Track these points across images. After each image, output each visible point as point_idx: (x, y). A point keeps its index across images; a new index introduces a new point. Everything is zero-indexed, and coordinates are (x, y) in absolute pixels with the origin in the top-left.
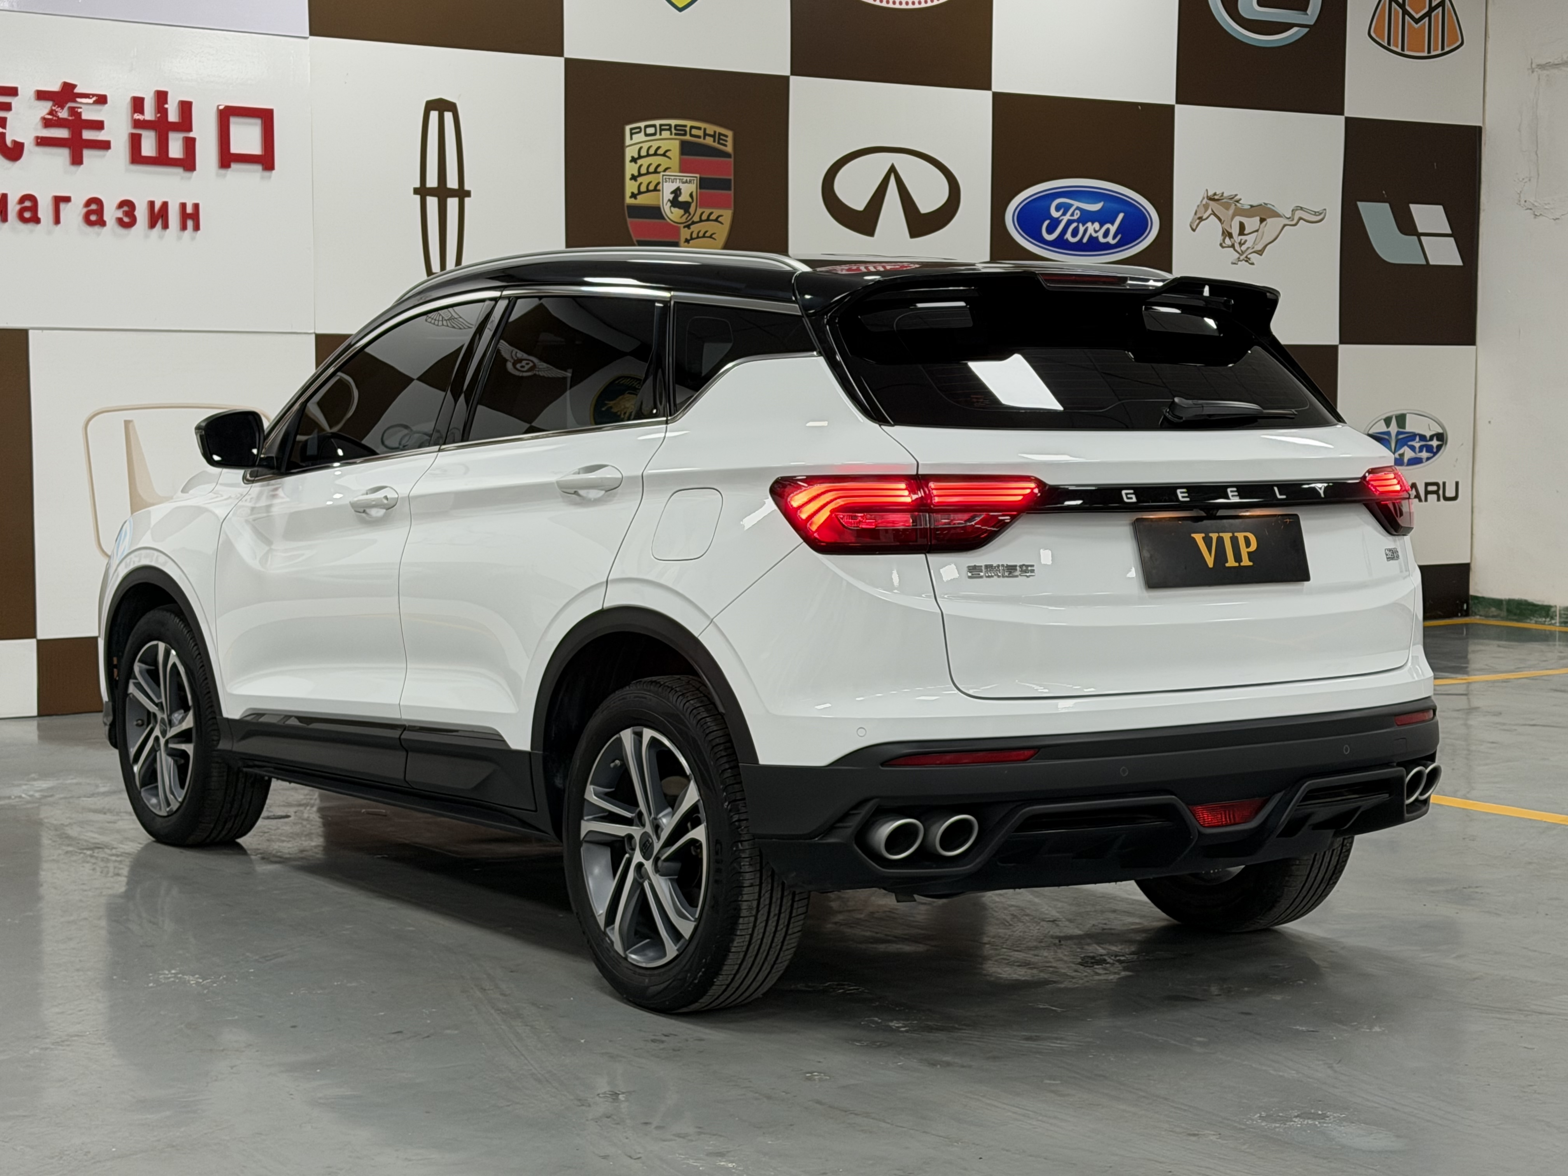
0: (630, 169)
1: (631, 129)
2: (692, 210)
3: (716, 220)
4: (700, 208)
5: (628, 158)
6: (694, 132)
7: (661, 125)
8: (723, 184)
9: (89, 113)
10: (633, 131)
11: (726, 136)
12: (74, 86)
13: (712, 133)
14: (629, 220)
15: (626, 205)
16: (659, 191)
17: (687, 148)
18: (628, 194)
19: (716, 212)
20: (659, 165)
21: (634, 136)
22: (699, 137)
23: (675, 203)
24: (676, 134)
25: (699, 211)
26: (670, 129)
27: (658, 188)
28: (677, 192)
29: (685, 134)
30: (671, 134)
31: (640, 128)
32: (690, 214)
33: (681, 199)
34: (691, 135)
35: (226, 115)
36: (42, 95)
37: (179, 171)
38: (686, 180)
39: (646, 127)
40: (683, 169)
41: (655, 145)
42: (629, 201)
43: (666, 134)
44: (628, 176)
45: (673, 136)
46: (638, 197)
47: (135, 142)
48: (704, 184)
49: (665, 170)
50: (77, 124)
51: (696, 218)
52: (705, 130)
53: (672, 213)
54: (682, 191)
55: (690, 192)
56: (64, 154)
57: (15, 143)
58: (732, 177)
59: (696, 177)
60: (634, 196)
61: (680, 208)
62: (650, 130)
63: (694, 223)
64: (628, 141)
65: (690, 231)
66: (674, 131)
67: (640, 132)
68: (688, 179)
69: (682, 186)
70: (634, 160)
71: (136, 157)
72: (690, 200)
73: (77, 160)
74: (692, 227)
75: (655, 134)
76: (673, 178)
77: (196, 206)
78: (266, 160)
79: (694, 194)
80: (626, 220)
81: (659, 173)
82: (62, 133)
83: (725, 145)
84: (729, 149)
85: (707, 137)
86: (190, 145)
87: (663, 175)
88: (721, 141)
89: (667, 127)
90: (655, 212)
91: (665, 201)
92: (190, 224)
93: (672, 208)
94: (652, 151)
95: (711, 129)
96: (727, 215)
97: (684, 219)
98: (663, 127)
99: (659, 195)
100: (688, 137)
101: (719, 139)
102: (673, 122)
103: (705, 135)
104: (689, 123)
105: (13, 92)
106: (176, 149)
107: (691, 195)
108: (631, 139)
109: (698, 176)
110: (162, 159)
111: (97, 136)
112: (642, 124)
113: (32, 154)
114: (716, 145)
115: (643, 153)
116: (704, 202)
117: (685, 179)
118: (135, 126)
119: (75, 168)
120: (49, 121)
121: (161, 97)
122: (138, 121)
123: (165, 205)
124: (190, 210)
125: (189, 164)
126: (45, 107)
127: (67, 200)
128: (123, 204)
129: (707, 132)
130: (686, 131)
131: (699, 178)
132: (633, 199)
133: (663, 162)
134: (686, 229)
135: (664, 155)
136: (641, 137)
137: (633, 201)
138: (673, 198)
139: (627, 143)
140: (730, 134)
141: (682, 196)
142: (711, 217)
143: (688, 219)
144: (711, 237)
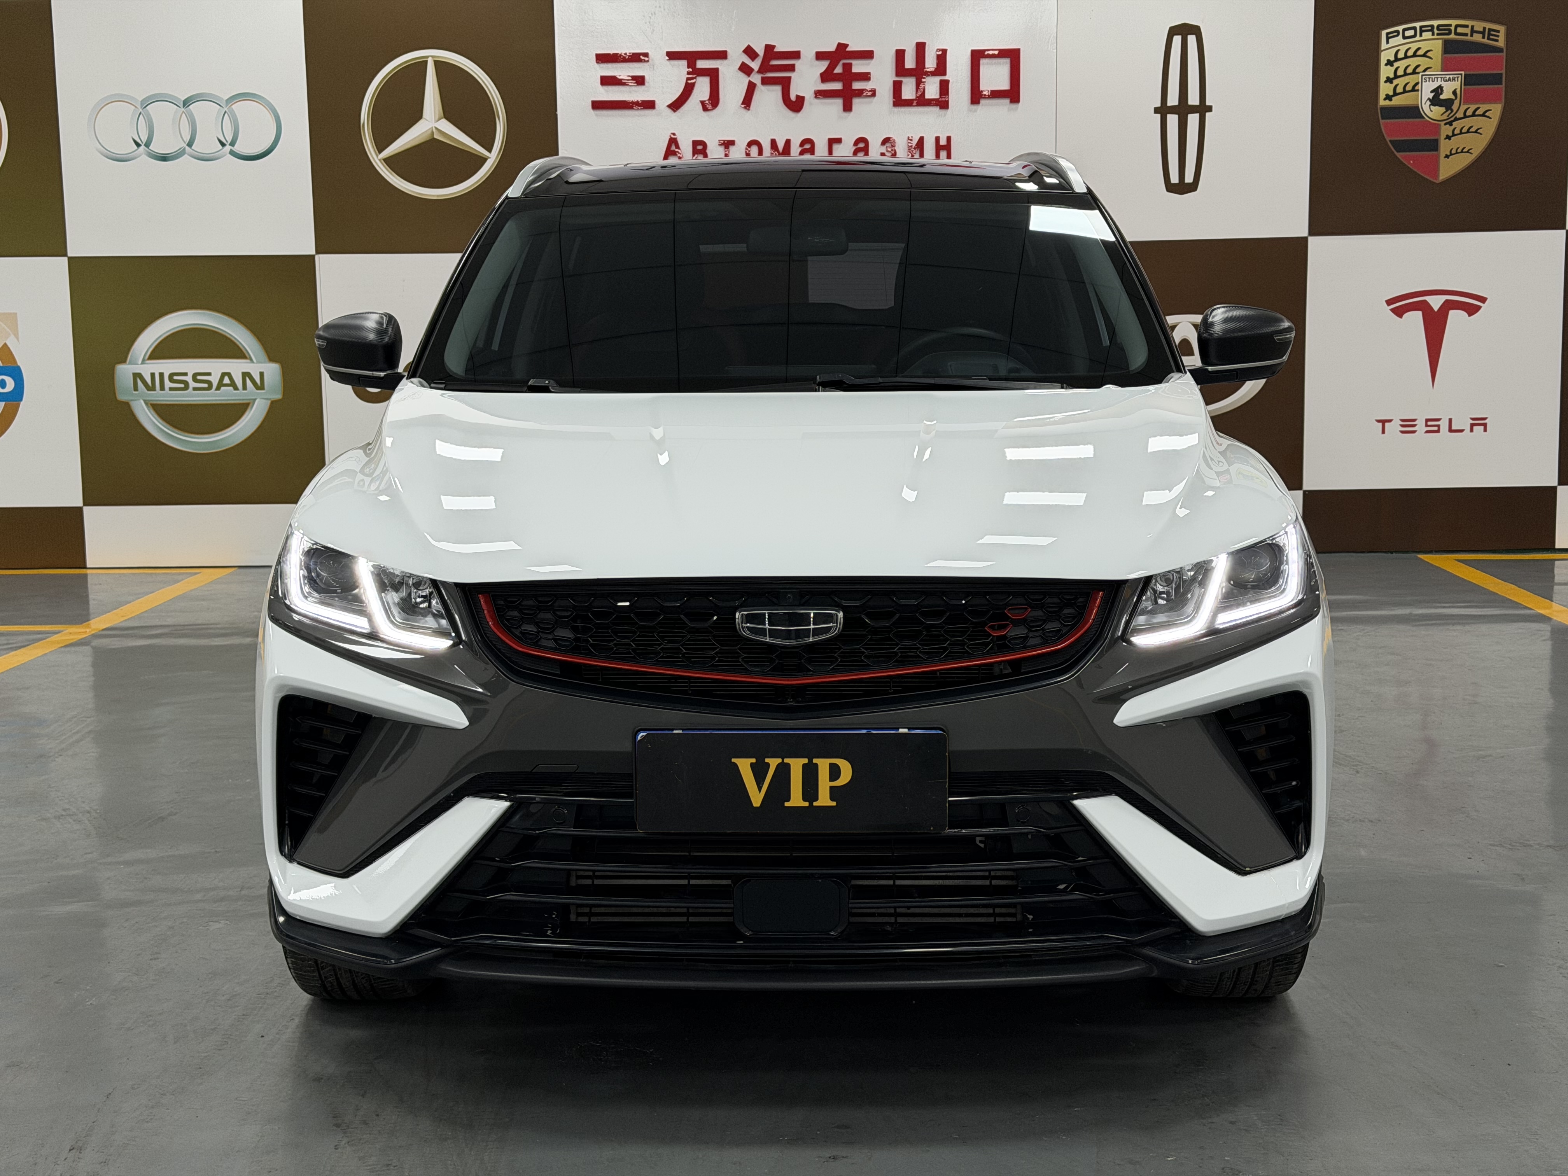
0: (1386, 72)
1: (1387, 34)
2: (1455, 107)
3: (1483, 115)
4: (1463, 104)
5: (1383, 61)
6: (1460, 30)
7: (1421, 27)
8: (1495, 79)
9: (858, 67)
10: (1390, 35)
11: (1498, 31)
12: (847, 46)
13: (1481, 30)
14: (1382, 121)
15: (1379, 107)
16: (1418, 90)
17: (1449, 47)
18: (1382, 96)
19: (1483, 108)
20: (1418, 66)
21: (1390, 40)
22: (1466, 35)
23: (1436, 100)
24: (1438, 34)
25: (1463, 107)
26: (1432, 30)
27: (1416, 88)
28: (1438, 91)
29: (1450, 33)
30: (1433, 34)
31: (1398, 32)
32: (1452, 111)
33: (1442, 97)
34: (1456, 34)
35: (977, 56)
36: (820, 56)
37: (936, 109)
38: (1449, 78)
39: (1404, 30)
40: (1445, 67)
41: (1414, 47)
42: (1382, 102)
43: (1427, 35)
44: (1383, 78)
45: (1435, 37)
46: (1393, 98)
47: (897, 87)
48: (1468, 80)
49: (1425, 71)
50: (849, 77)
51: (1460, 115)
52: (1473, 27)
53: (1431, 111)
54: (1444, 89)
55: (1453, 90)
56: (839, 102)
57: (798, 97)
58: (1503, 72)
59: (1461, 74)
60: (1388, 97)
61: (1441, 106)
62: (1410, 33)
63: (1456, 119)
64: (1384, 45)
65: (1452, 127)
66: (1436, 31)
67: (1397, 35)
68: (1451, 76)
69: (1443, 84)
70: (1389, 63)
71: (899, 101)
72: (1453, 97)
73: (847, 107)
74: (1454, 123)
75: (1415, 36)
76: (1433, 77)
77: (949, 139)
78: (1013, 94)
79: (1458, 92)
80: (1379, 120)
81: (1418, 73)
82: (837, 86)
83: (1497, 41)
84: (1501, 43)
85: (1475, 35)
86: (944, 87)
87: (1422, 75)
88: (1491, 37)
89: (1430, 28)
90: (1413, 112)
91: (1424, 100)
92: (943, 153)
93: (1432, 107)
94: (1410, 53)
95: (1479, 25)
96: (1496, 110)
97: (1445, 117)
98: (1423, 29)
99: (1418, 94)
100: (1452, 36)
101: (1489, 34)
102: (1435, 23)
104: (1454, 22)
105: (796, 55)
106: (932, 89)
107: (1454, 93)
108: (1388, 42)
109: (1463, 73)
110: (922, 101)
111: (867, 85)
112: (1400, 28)
113: (812, 106)
114: (1486, 41)
115: (1401, 55)
116: (1468, 98)
117: (1448, 77)
118: (897, 75)
119: (846, 114)
120: (826, 77)
121: (921, 48)
122: (900, 69)
123: (921, 140)
124: (943, 142)
125: (942, 104)
126: (823, 65)
127: (839, 141)
128: (886, 141)
129: (1476, 29)
130: (1450, 31)
131: (1465, 75)
132: (1387, 101)
133: (1423, 62)
134: (1448, 126)
135: (1425, 55)
136: (1399, 40)
137: (1387, 103)
138: (1434, 97)
139: (1383, 48)
140: (1502, 29)
141: (1444, 94)
142: (1477, 113)
143: (1450, 116)
144: (1476, 132)
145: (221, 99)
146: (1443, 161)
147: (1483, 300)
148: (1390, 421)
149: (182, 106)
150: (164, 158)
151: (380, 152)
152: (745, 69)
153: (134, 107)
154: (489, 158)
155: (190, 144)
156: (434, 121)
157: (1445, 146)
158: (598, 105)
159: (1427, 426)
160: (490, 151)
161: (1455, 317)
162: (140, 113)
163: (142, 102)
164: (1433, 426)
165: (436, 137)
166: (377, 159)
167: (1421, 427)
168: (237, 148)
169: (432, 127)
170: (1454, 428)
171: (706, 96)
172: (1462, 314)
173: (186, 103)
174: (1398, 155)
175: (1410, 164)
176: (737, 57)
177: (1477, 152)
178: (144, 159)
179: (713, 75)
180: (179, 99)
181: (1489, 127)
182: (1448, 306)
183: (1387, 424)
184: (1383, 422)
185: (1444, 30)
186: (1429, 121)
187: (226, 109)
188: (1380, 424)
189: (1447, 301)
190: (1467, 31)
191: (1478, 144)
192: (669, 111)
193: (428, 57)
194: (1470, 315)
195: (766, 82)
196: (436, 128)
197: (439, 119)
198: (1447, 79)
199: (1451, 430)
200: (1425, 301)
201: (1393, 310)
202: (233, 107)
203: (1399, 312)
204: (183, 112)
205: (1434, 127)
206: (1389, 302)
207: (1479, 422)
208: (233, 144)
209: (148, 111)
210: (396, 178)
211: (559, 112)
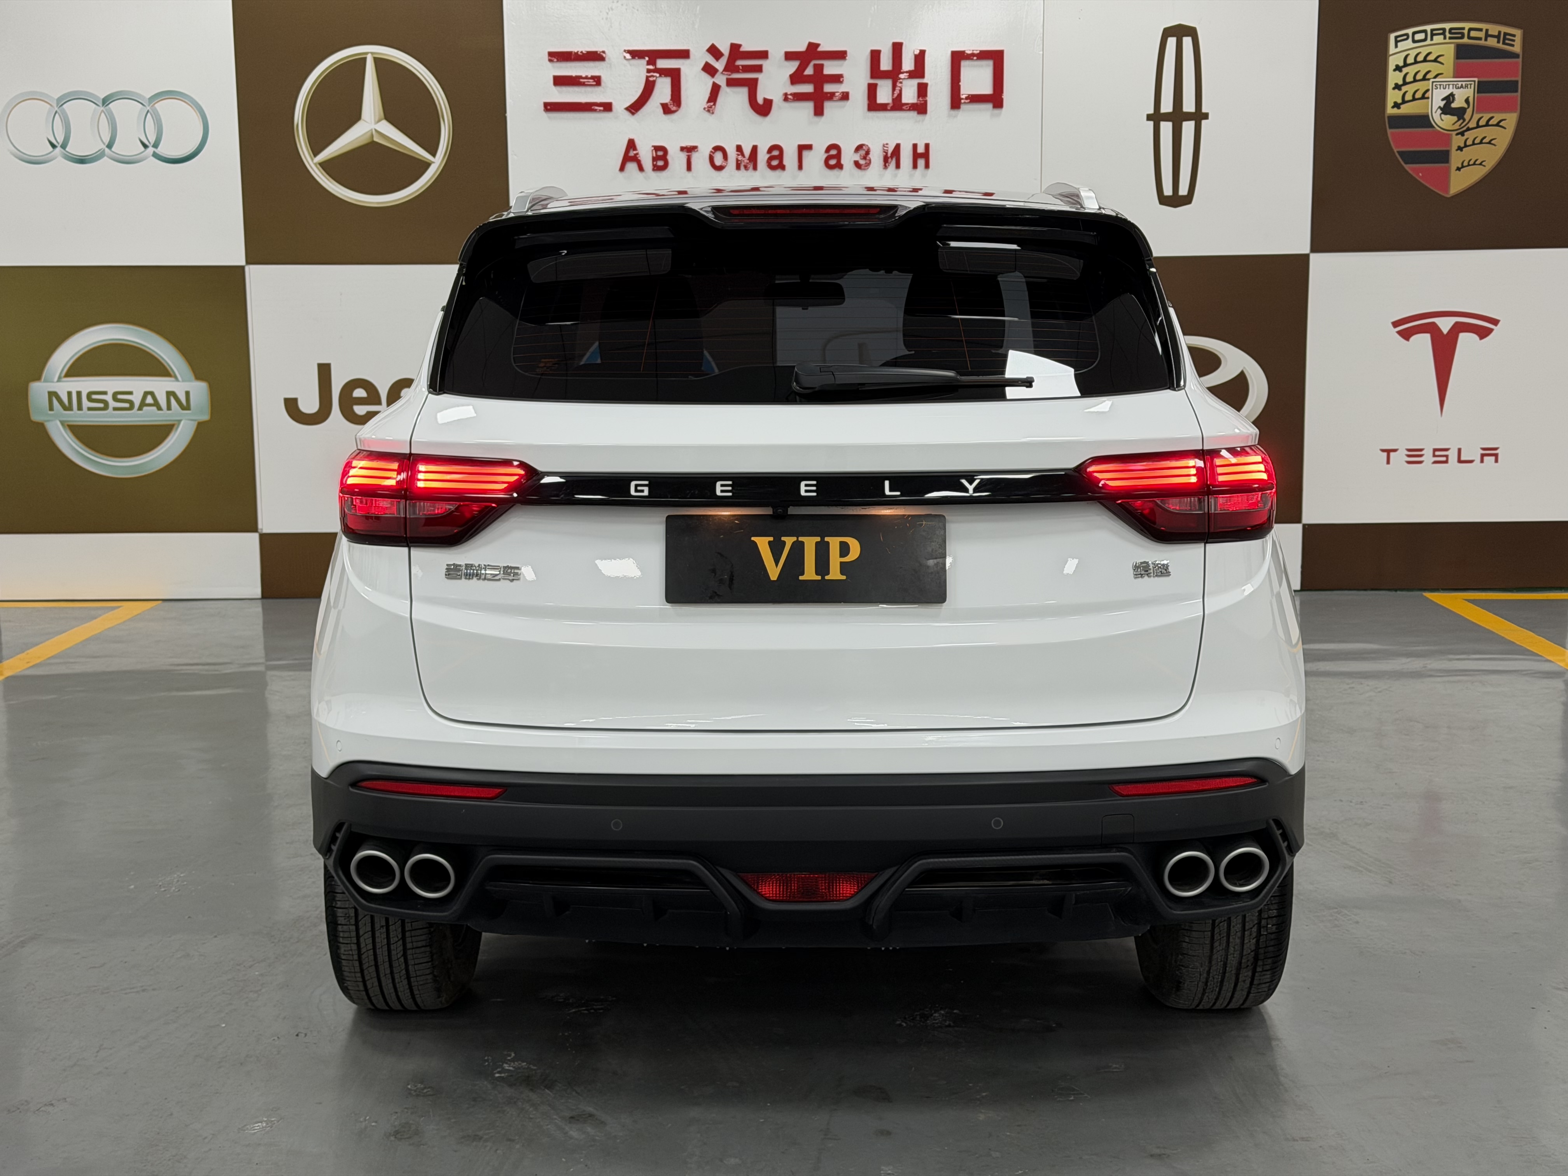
1: (1396, 37)
2: (1467, 116)
3: (1498, 125)
4: (1477, 113)
5: (1391, 66)
6: (1473, 34)
7: (1432, 30)
8: (1510, 87)
9: (831, 67)
10: (1399, 39)
11: (1514, 36)
12: (818, 45)
13: (1496, 34)
14: (1389, 131)
15: (1386, 116)
16: (1428, 98)
17: (1462, 52)
18: (1390, 103)
19: (1497, 117)
20: (1429, 72)
21: (1399, 44)
22: (1480, 39)
23: (1447, 109)
24: (1450, 38)
25: (1476, 116)
26: (1444, 34)
27: (1426, 96)
28: (1450, 99)
29: (1462, 37)
30: (1445, 38)
31: (1407, 35)
32: (1464, 120)
33: (1453, 105)
34: (1469, 38)
35: (958, 58)
36: (789, 56)
37: (913, 114)
38: (1462, 85)
39: (1414, 33)
40: (1459, 73)
41: (1424, 51)
42: (1390, 111)
43: (1438, 39)
44: (1391, 85)
45: (1447, 40)
46: (1402, 106)
47: (872, 90)
48: (1482, 87)
49: (1435, 77)
50: (820, 78)
51: (1472, 124)
52: (1487, 31)
53: (1442, 120)
54: (1456, 96)
55: (1466, 97)
56: (809, 106)
57: (765, 100)
58: (1519, 79)
59: (1474, 81)
60: (1396, 105)
61: (1452, 115)
62: (1419, 37)
63: (1468, 129)
64: (1392, 49)
65: (1464, 138)
66: (1448, 35)
67: (1407, 39)
68: (1464, 84)
69: (1455, 91)
70: (1398, 68)
71: (873, 105)
72: (1465, 106)
73: (819, 111)
74: (1466, 133)
75: (1425, 40)
76: (1445, 83)
77: (927, 146)
78: (995, 99)
79: (1471, 100)
80: (1386, 130)
81: (1429, 79)
82: (808, 88)
83: (1513, 46)
84: (1517, 48)
85: (1489, 39)
86: (922, 90)
87: (1433, 82)
88: (1507, 41)
89: (1441, 32)
90: (1423, 121)
91: (1435, 108)
92: (921, 162)
93: (1443, 115)
94: (1420, 58)
95: (1494, 29)
96: (1511, 120)
97: (1457, 126)
98: (1435, 32)
99: (1428, 102)
100: (1465, 40)
101: (1505, 39)
102: (1447, 26)
103: (1487, 35)
104: (1467, 25)
105: (764, 55)
106: (909, 95)
107: (1467, 101)
108: (1396, 46)
109: (1476, 79)
110: (897, 105)
111: (839, 88)
112: (1410, 31)
113: (781, 111)
114: (1501, 46)
115: (1410, 60)
116: (1481, 107)
117: (1460, 84)
118: (873, 76)
119: (817, 119)
120: (796, 78)
121: (897, 48)
122: (876, 72)
123: (898, 147)
124: (921, 150)
125: (921, 108)
126: (793, 66)
127: (809, 147)
128: (859, 148)
129: (1490, 33)
130: (1463, 34)
131: (1478, 82)
132: (1395, 109)
133: (1434, 68)
134: (1460, 136)
135: (1435, 60)
136: (1409, 44)
137: (1395, 111)
138: (1445, 105)
139: (1391, 52)
140: (1518, 33)
141: (1455, 102)
142: (1490, 123)
143: (1462, 126)
144: (1489, 143)
145: (144, 97)
146: (1454, 174)
147: (1495, 322)
148: (1395, 450)
149: (101, 105)
150: (82, 161)
151: (315, 154)
152: (709, 69)
153: (48, 106)
154: (434, 162)
155: (110, 146)
156: (373, 121)
157: (1456, 158)
158: (551, 107)
159: (1434, 456)
160: (434, 154)
161: (1466, 340)
162: (56, 112)
163: (59, 100)
164: (1441, 456)
165: (376, 139)
166: (312, 163)
167: (1428, 457)
168: (161, 150)
169: (372, 130)
170: (1463, 458)
171: (666, 98)
172: (1473, 337)
173: (106, 101)
174: (1407, 167)
175: (1419, 177)
176: (700, 57)
177: (1490, 164)
178: (60, 162)
179: (675, 75)
180: (98, 97)
181: (1503, 138)
182: (1458, 328)
183: (1392, 454)
184: (1388, 452)
185: (1456, 34)
186: (1439, 131)
187: (148, 108)
188: (1385, 454)
189: (1457, 323)
190: (1482, 34)
191: (1491, 156)
192: (627, 113)
193: (367, 53)
194: (1482, 338)
195: (731, 83)
196: (376, 131)
197: (379, 121)
198: (1460, 86)
199: (1460, 461)
200: (1434, 324)
201: (1399, 333)
202: (156, 105)
203: (1406, 335)
204: (103, 111)
205: (1445, 137)
206: (1396, 324)
207: (1490, 453)
208: (156, 145)
209: (64, 109)
210: (333, 184)
211: (508, 115)
